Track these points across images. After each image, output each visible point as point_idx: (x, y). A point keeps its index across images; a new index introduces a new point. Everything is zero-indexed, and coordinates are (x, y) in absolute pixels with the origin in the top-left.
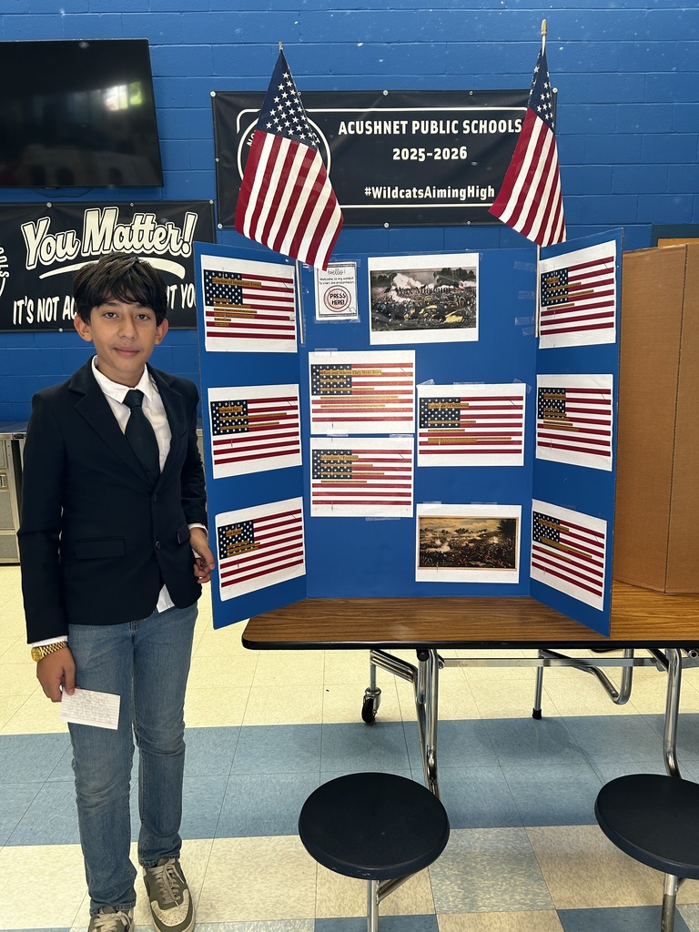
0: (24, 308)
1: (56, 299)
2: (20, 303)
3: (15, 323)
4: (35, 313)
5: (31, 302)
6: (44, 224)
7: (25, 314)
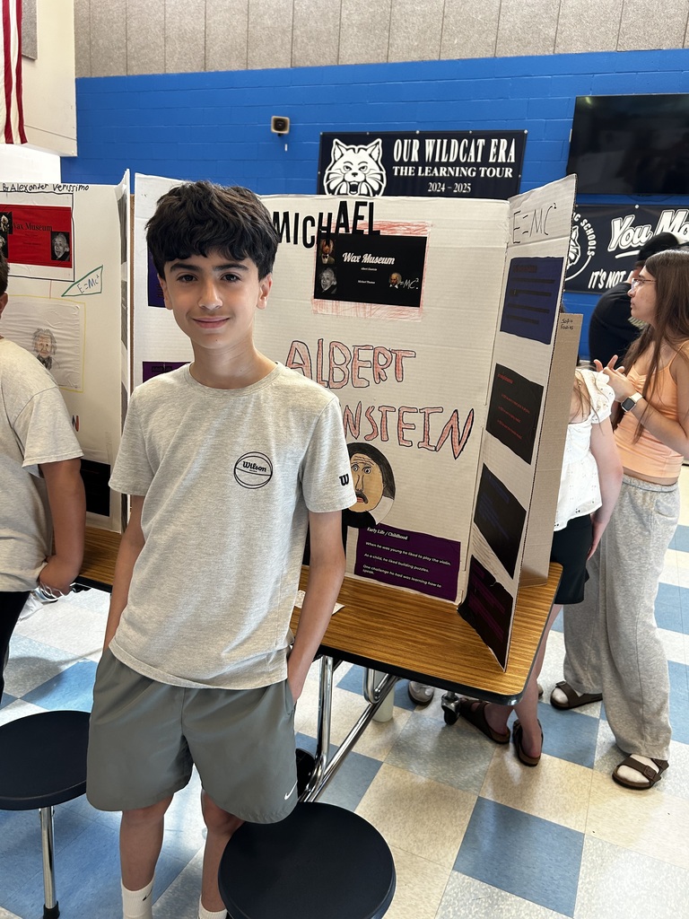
0: (599, 277)
1: (624, 273)
2: (597, 274)
3: (589, 287)
4: (605, 282)
5: (605, 273)
6: (629, 219)
7: (598, 281)
